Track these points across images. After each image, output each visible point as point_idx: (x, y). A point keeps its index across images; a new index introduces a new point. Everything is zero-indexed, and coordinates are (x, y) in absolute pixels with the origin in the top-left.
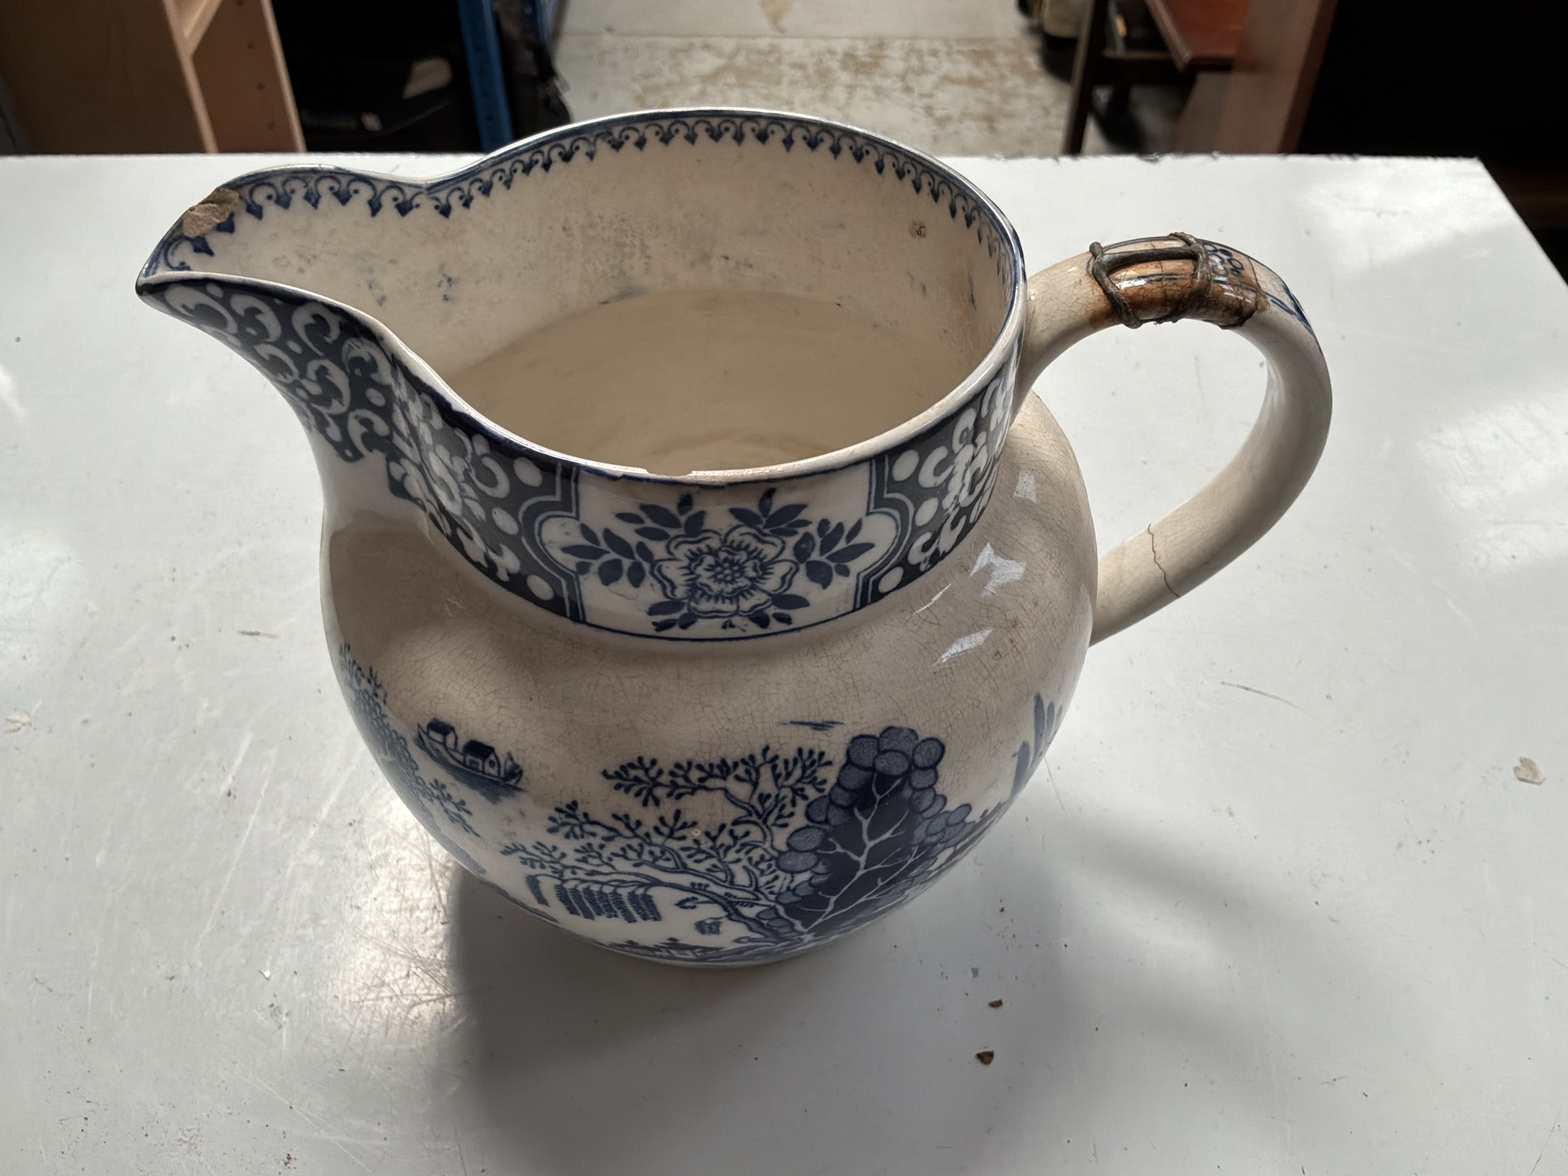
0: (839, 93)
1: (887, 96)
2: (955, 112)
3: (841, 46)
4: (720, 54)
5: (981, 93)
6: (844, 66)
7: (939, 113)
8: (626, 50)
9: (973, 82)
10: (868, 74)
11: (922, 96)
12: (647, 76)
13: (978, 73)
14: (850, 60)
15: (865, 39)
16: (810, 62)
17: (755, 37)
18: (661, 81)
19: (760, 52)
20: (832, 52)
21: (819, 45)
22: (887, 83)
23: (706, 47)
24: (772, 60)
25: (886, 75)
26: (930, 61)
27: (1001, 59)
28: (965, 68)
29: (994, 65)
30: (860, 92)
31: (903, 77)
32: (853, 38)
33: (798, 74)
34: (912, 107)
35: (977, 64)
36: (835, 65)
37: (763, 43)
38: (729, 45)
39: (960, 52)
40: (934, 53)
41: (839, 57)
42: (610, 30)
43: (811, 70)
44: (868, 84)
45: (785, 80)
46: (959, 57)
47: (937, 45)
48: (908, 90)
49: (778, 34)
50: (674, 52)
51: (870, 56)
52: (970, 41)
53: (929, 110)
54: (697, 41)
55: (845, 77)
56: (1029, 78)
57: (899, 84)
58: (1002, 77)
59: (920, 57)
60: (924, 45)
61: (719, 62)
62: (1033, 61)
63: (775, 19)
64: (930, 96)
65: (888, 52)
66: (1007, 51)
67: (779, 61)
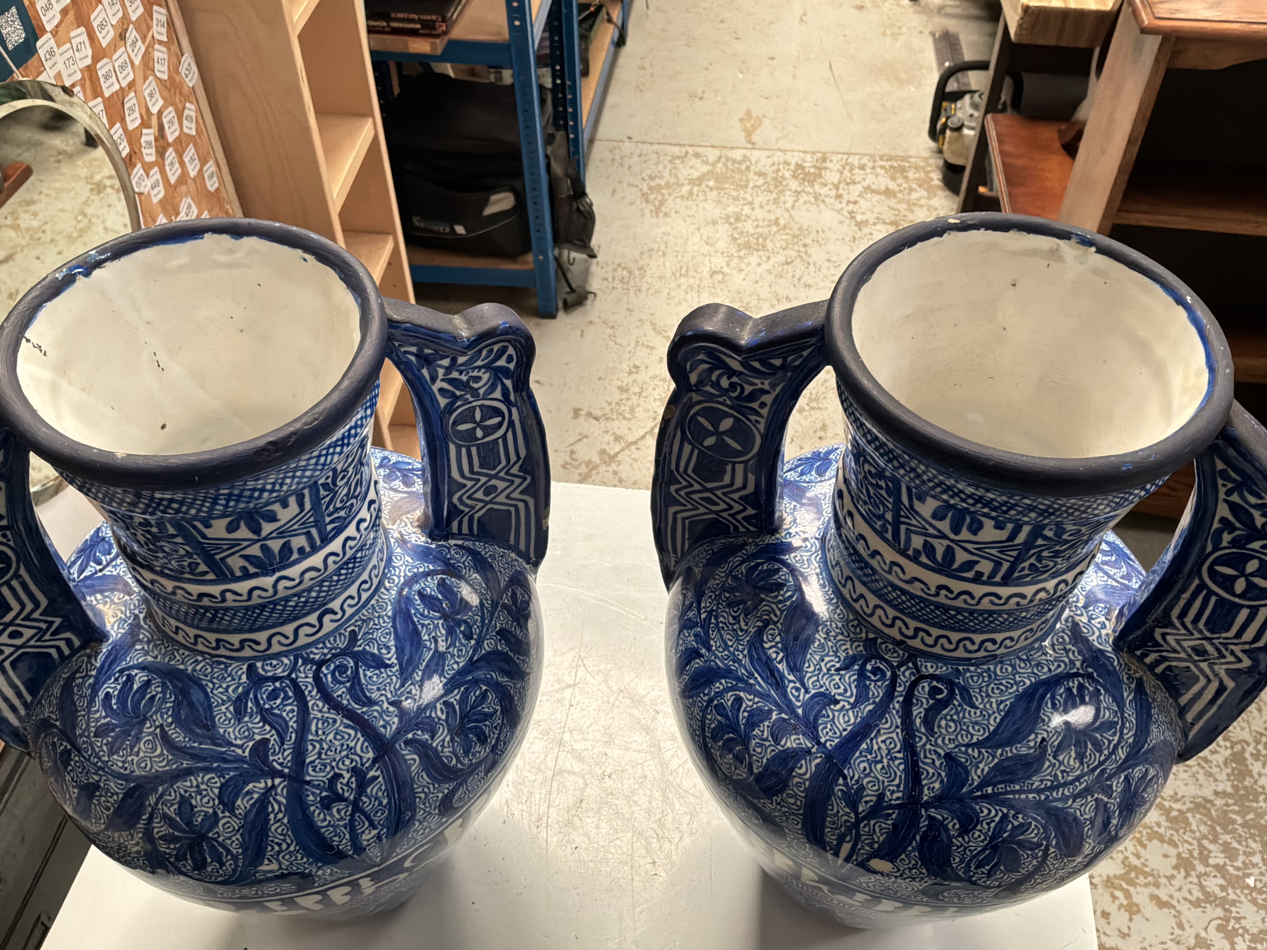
0: (788, 197)
1: (823, 201)
2: (871, 217)
3: (794, 159)
4: (706, 163)
5: (893, 202)
6: (794, 177)
7: (859, 218)
8: (640, 155)
9: (888, 193)
10: (811, 183)
11: (849, 202)
12: (652, 178)
13: (892, 185)
14: (799, 171)
15: (813, 153)
16: (770, 170)
17: (732, 148)
18: (663, 182)
19: (734, 161)
20: (787, 163)
21: (779, 157)
22: (824, 191)
23: (697, 155)
24: (743, 167)
25: (824, 185)
26: (858, 174)
27: (911, 174)
28: (884, 182)
29: (906, 178)
30: (805, 197)
31: (837, 187)
32: (804, 152)
33: (760, 182)
34: (839, 211)
35: (893, 178)
36: (788, 174)
37: (737, 154)
38: (713, 154)
39: (882, 167)
40: (862, 167)
41: (792, 167)
42: (630, 138)
43: (770, 176)
44: (811, 190)
45: (751, 185)
46: (882, 172)
47: (865, 160)
48: (839, 197)
49: (750, 146)
50: (674, 158)
51: (815, 167)
52: (890, 158)
53: (852, 215)
54: (690, 150)
55: (794, 185)
56: (931, 191)
57: (833, 193)
58: (911, 190)
59: (851, 171)
60: (854, 160)
61: (706, 168)
62: (936, 177)
63: (749, 134)
64: (855, 202)
65: (828, 164)
66: (917, 168)
67: (748, 168)
